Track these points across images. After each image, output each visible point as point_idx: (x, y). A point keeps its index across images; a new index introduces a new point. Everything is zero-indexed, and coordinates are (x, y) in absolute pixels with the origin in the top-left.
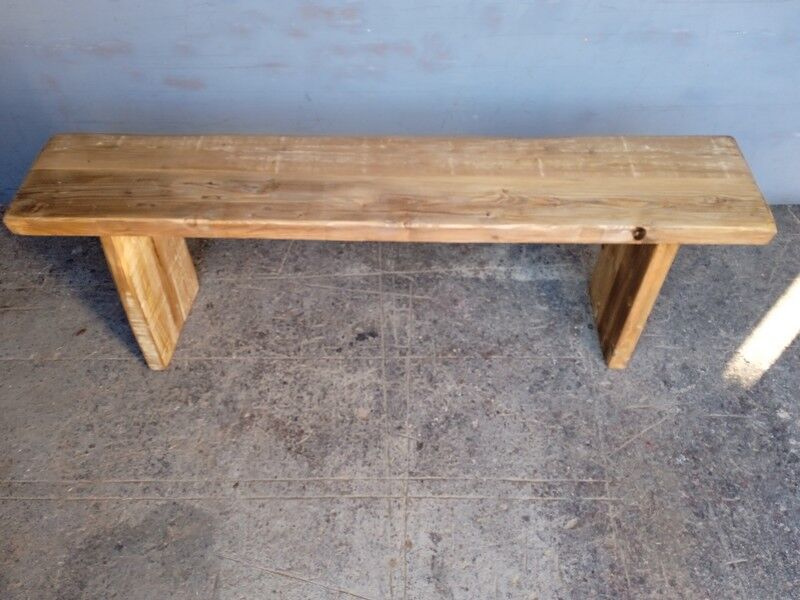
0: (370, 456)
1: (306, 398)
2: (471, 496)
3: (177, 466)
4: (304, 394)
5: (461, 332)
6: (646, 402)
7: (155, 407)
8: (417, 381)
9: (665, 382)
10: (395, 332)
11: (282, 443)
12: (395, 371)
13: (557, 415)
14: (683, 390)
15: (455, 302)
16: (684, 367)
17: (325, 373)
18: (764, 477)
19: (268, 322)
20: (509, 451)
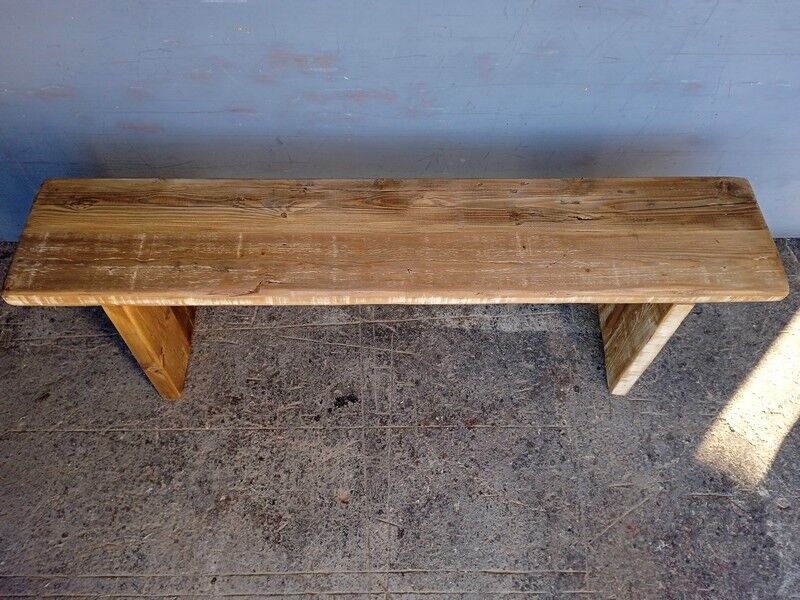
0: (350, 547)
1: (284, 477)
2: (452, 590)
3: (153, 559)
4: (281, 472)
5: (444, 395)
6: (629, 479)
7: (126, 488)
8: (399, 455)
9: (649, 456)
10: (376, 397)
11: (259, 531)
12: (375, 443)
13: (540, 495)
14: (666, 465)
15: (438, 358)
16: (670, 437)
17: (303, 445)
18: (739, 563)
19: (242, 384)
20: (491, 538)
